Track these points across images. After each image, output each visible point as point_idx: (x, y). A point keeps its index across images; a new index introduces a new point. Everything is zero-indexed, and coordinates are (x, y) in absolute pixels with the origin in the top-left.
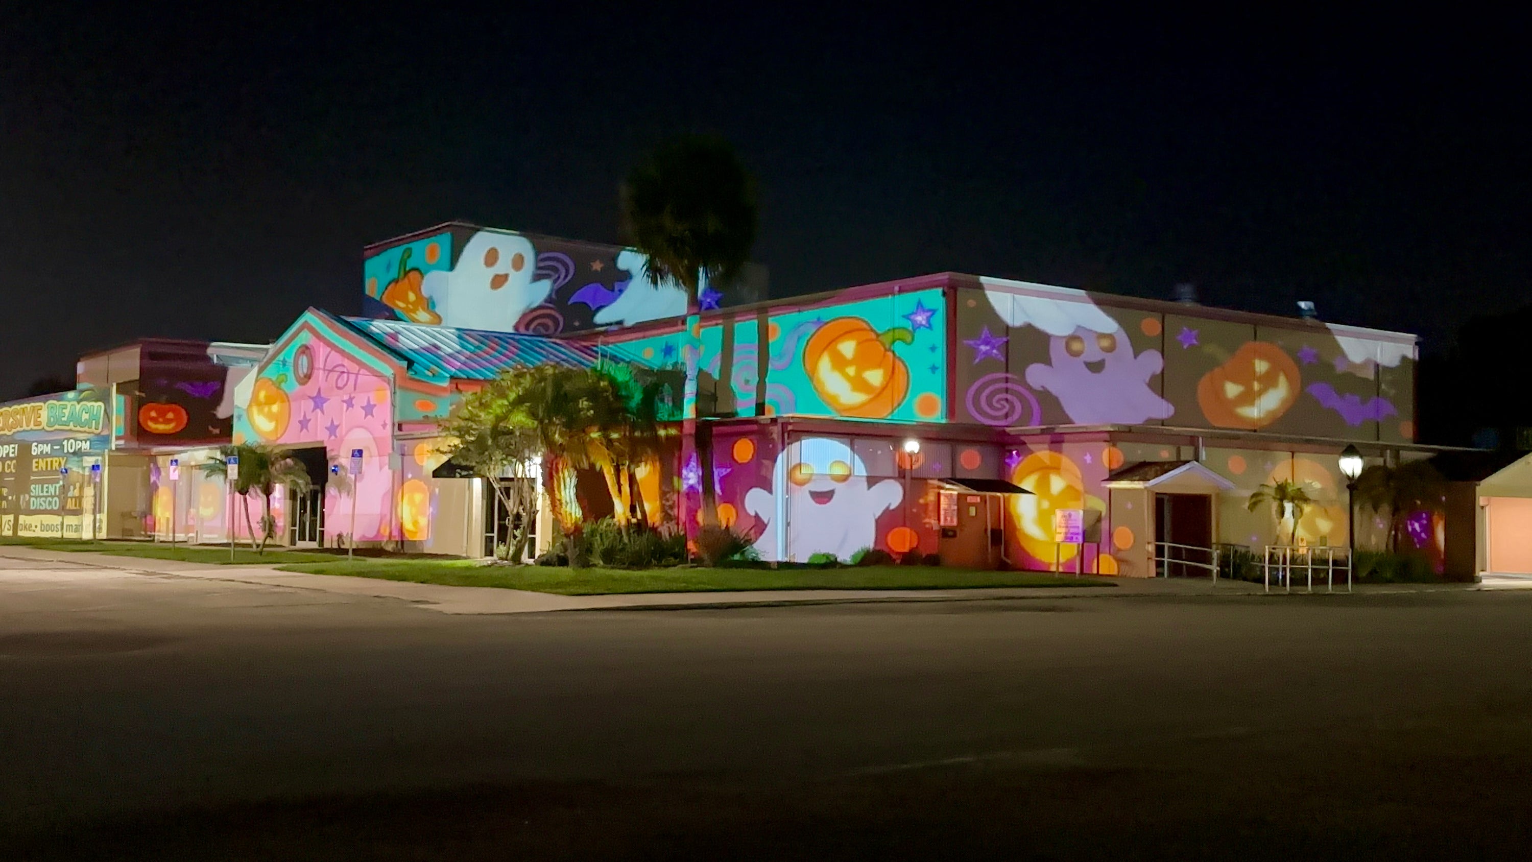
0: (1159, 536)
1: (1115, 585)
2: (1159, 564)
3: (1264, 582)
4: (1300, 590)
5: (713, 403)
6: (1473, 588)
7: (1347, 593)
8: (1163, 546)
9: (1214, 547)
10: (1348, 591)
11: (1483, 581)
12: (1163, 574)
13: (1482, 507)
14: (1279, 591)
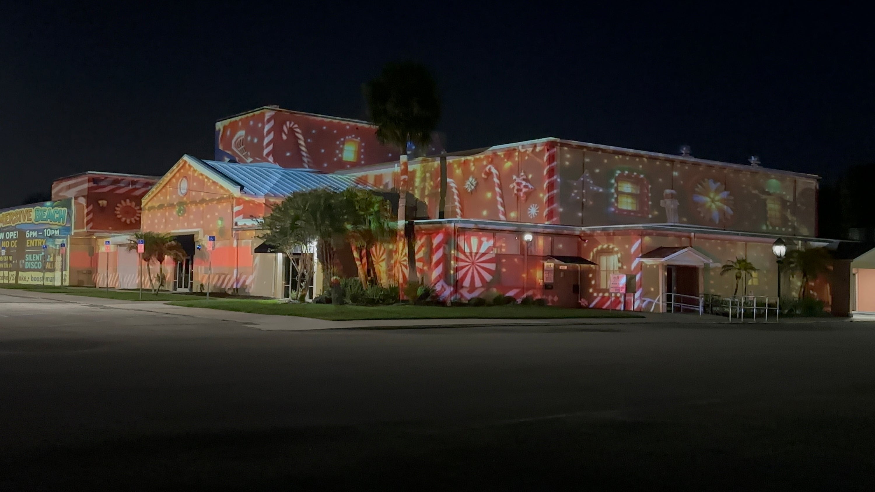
0: (669, 289)
1: (644, 317)
2: (669, 305)
3: (728, 316)
4: (749, 321)
5: (415, 212)
6: (848, 320)
7: (776, 323)
8: (672, 295)
9: (700, 296)
10: (777, 321)
11: (854, 316)
12: (670, 311)
13: (854, 274)
14: (736, 321)
